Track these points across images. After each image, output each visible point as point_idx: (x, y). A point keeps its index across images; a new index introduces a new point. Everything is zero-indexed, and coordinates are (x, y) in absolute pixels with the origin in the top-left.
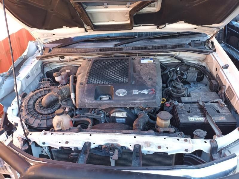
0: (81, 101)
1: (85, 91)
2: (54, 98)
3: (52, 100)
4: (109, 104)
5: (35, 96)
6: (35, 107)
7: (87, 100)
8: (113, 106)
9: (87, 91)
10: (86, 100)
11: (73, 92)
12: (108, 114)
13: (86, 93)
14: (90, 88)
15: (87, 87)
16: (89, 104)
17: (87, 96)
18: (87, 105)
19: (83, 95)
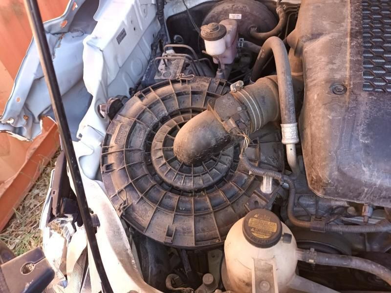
1: (360, 128)
3: (213, 143)
7: (367, 173)
9: (370, 126)
10: (364, 169)
11: (293, 117)
13: (364, 135)
14: (383, 116)
15: (367, 107)
16: (380, 189)
17: (369, 153)
18: (365, 191)
19: (350, 144)
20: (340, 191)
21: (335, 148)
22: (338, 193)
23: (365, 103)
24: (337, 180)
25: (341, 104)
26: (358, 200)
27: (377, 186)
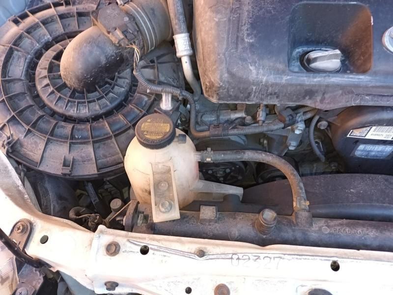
0: (232, 75)
1: (245, 28)
2: (110, 51)
3: (103, 61)
4: (352, 92)
5: (27, 42)
6: (34, 86)
7: (254, 72)
8: (369, 101)
9: (253, 26)
10: (252, 68)
11: (183, 26)
12: (323, 124)
13: (248, 35)
14: (264, 14)
15: (250, 7)
16: (266, 86)
17: (254, 52)
18: (254, 90)
19: (237, 44)
20: (231, 93)
21: (224, 51)
22: (230, 96)
23: (247, 3)
24: (228, 82)
25: (226, 6)
26: (248, 101)
27: (263, 83)
